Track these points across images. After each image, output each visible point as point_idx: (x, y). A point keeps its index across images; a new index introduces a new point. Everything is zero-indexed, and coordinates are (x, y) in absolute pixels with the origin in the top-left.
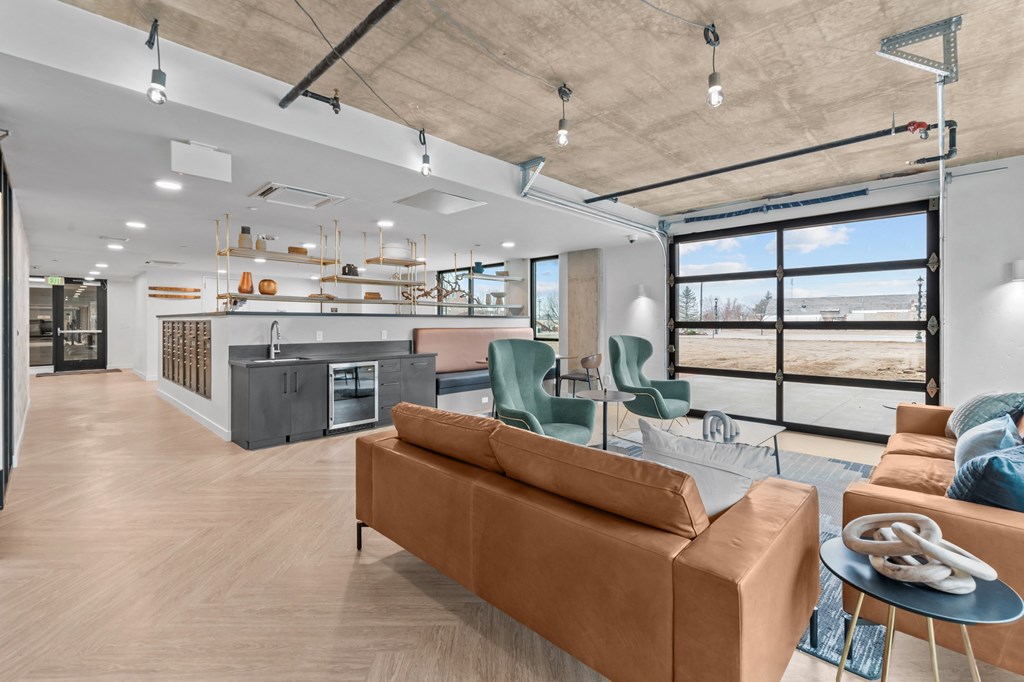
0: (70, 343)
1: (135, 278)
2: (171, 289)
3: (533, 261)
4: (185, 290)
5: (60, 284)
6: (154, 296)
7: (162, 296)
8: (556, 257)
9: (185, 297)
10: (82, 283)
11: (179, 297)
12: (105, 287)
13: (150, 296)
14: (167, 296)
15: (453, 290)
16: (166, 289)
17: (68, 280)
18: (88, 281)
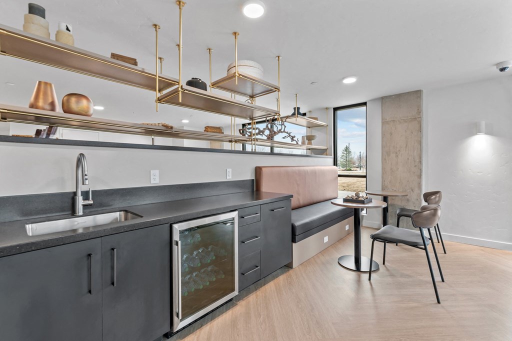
3: (335, 109)
8: (365, 104)
15: (280, 131)
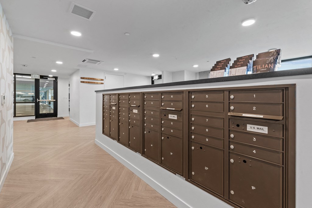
0: (42, 104)
1: (71, 75)
2: (91, 79)
4: (97, 80)
5: (38, 78)
6: (83, 82)
7: (87, 82)
9: (97, 83)
10: (47, 79)
11: (94, 83)
12: (57, 80)
13: (81, 82)
14: (89, 82)
16: (89, 79)
17: (42, 77)
18: (50, 77)
